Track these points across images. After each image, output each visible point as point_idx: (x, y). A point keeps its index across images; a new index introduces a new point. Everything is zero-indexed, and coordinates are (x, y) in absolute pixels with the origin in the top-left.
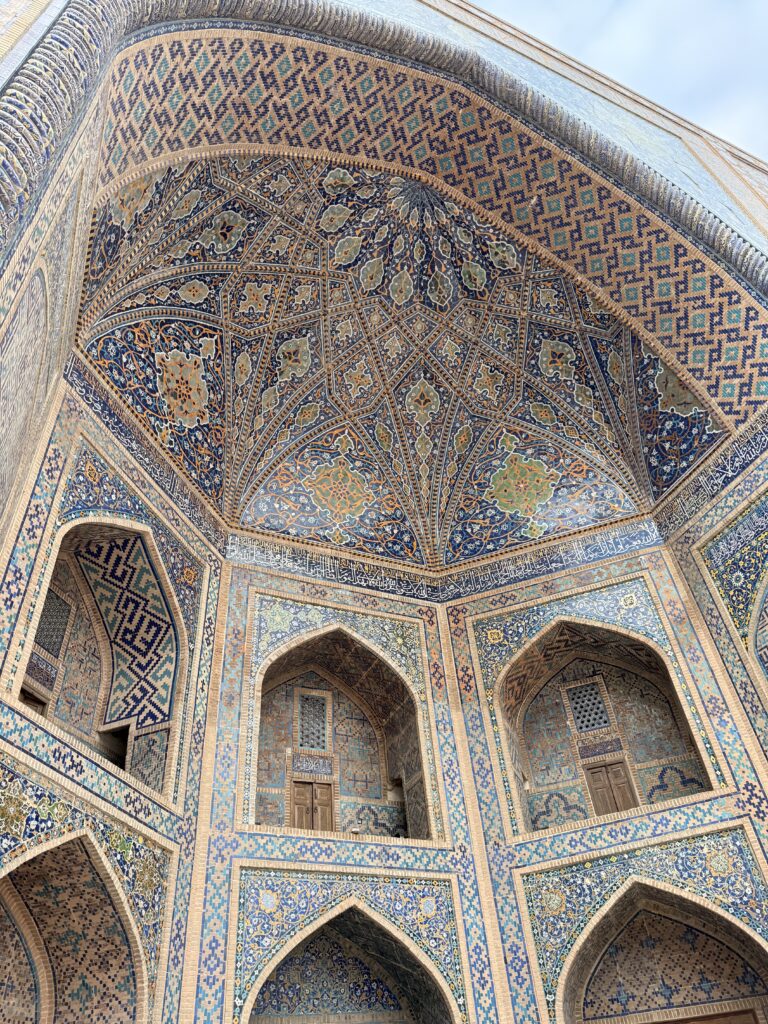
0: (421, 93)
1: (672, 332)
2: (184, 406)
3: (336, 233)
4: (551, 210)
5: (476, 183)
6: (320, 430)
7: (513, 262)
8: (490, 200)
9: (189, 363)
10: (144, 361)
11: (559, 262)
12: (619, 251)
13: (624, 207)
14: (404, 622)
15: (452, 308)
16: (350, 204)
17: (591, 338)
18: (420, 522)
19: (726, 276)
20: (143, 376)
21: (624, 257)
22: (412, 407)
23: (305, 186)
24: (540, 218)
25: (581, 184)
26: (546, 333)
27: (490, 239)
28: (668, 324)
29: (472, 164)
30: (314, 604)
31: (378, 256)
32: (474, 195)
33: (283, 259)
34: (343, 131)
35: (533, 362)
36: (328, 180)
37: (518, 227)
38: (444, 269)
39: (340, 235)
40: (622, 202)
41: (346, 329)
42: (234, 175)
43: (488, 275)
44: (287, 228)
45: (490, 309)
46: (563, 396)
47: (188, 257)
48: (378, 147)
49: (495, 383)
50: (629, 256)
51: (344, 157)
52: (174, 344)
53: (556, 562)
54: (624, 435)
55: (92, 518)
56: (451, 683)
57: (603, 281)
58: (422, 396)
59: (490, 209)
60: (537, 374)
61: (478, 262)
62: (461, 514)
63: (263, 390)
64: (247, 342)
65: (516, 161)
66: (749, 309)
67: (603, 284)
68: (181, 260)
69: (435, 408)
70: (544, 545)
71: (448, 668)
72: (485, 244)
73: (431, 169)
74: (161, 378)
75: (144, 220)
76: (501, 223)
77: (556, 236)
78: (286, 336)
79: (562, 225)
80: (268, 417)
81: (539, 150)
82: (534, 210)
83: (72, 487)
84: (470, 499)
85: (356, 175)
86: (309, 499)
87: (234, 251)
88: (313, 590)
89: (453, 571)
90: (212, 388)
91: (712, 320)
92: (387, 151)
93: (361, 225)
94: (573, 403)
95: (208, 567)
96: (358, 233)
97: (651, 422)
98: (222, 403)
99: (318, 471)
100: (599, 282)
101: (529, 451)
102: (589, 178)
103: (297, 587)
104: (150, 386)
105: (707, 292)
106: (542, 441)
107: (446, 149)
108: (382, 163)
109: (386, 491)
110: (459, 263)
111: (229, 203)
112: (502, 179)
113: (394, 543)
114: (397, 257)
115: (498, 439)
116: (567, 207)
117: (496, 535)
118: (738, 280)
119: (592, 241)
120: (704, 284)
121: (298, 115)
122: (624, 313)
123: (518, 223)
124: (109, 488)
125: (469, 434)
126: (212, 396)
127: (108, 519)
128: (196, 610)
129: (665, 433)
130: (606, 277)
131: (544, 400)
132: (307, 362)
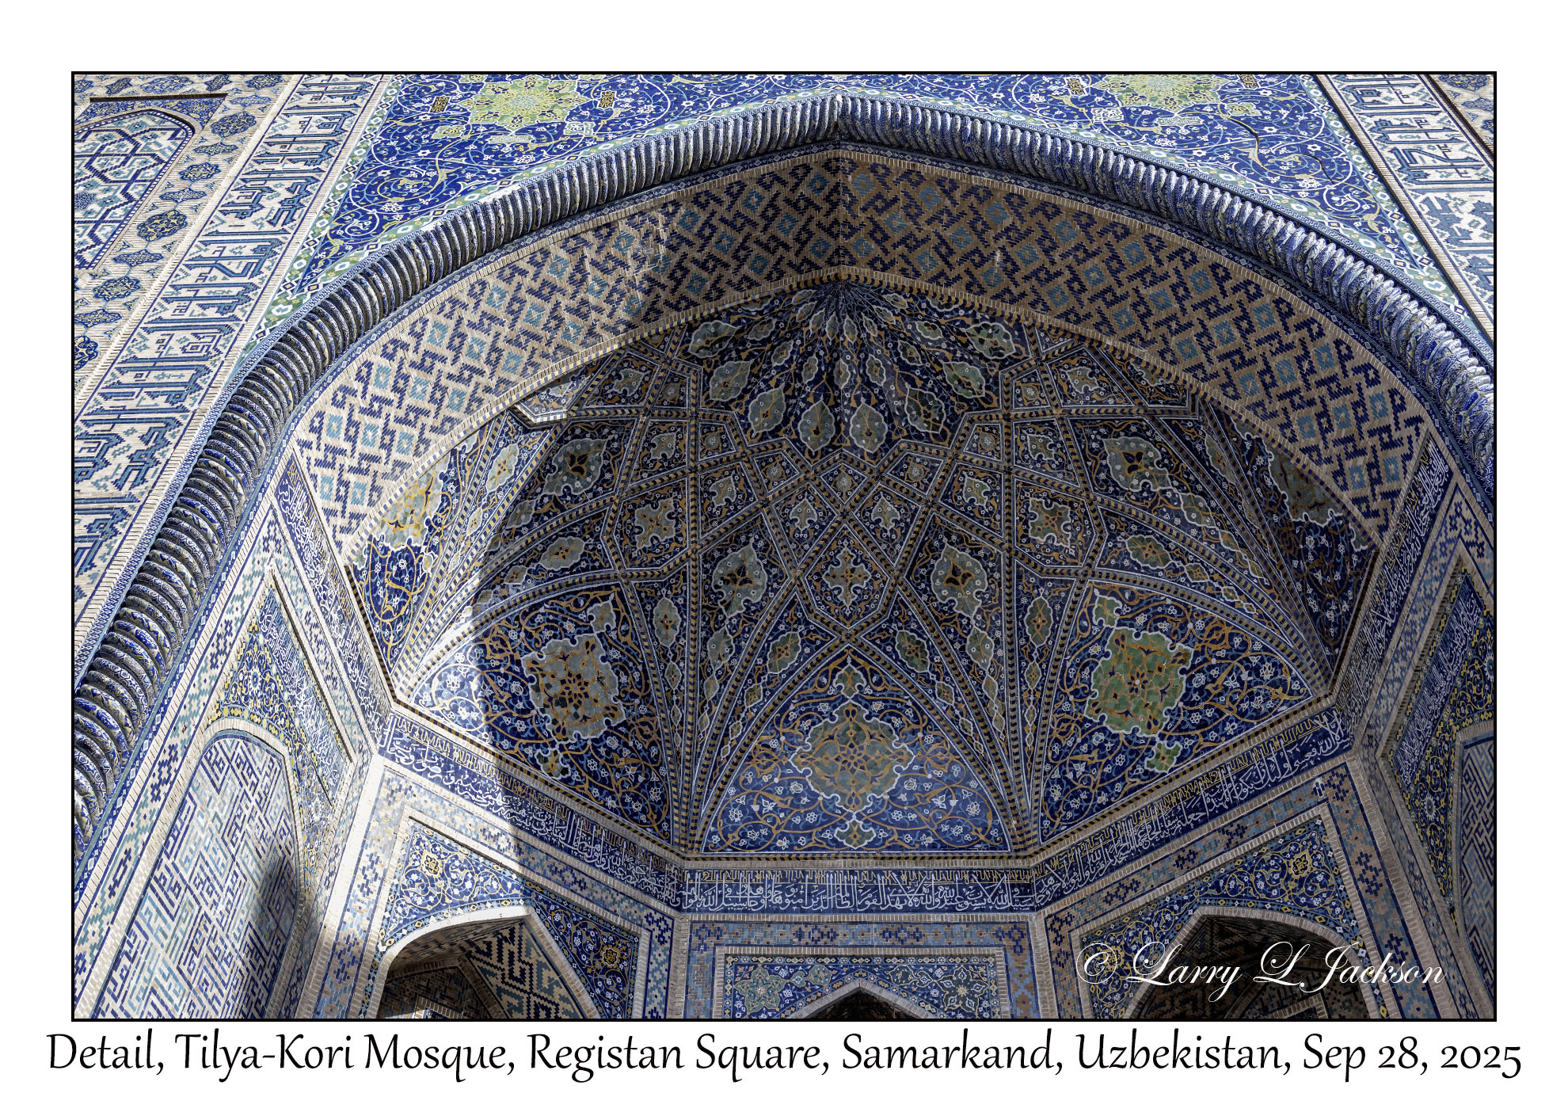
0: (776, 187)
1: (1261, 395)
2: (580, 712)
3: (741, 397)
4: (1027, 262)
5: (913, 257)
6: (807, 671)
7: (1010, 347)
8: (942, 274)
9: (578, 648)
10: (505, 676)
11: (1071, 327)
12: (1143, 291)
13: (1120, 231)
14: (969, 956)
15: (953, 431)
16: (744, 355)
17: (1169, 422)
18: (997, 778)
19: (1291, 298)
20: (507, 696)
21: (1154, 298)
22: (945, 592)
23: (664, 366)
24: (1018, 276)
25: (1049, 218)
26: (1102, 430)
27: (963, 324)
28: (1249, 382)
29: (897, 237)
30: (817, 957)
31: (816, 400)
32: (917, 274)
33: (678, 461)
34: (685, 282)
35: (1103, 476)
36: (696, 342)
37: (995, 297)
38: (919, 383)
39: (748, 397)
40: (1114, 225)
41: (805, 514)
42: (555, 404)
43: (985, 372)
44: (663, 424)
45: (1007, 418)
46: (1167, 517)
47: (537, 517)
48: (751, 274)
49: (1060, 520)
50: (1158, 295)
51: (708, 309)
52: (547, 634)
53: (1196, 810)
54: (1270, 564)
55: (434, 925)
57: (1142, 339)
58: (955, 571)
59: (948, 285)
60: (1116, 492)
61: (962, 359)
62: (1057, 750)
63: (705, 640)
64: (663, 584)
65: (950, 214)
66: (1338, 343)
67: (1145, 343)
68: (529, 526)
69: (981, 583)
70: (1177, 784)
72: (959, 333)
73: (847, 259)
74: (537, 689)
75: (443, 518)
76: (970, 298)
77: (1050, 293)
78: (717, 554)
79: (1050, 277)
80: (724, 676)
81: (972, 190)
82: (1005, 269)
83: (399, 893)
84: (1066, 721)
85: (734, 318)
86: (805, 785)
87: (602, 481)
88: (816, 934)
89: (1052, 852)
90: (622, 667)
91: (1301, 367)
92: (766, 272)
93: (773, 373)
94: (1184, 525)
95: (645, 935)
96: (772, 383)
97: (1289, 537)
98: (643, 684)
99: (814, 735)
100: (1137, 341)
101: (1141, 620)
102: (1054, 206)
103: (789, 934)
104: (520, 705)
105: (1278, 325)
106: (1157, 599)
107: (854, 230)
108: (770, 288)
109: (930, 739)
110: (938, 369)
111: (566, 434)
112: (943, 242)
113: (952, 824)
114: (846, 390)
115: (1090, 609)
116: (1046, 252)
117: (1109, 776)
118: (1308, 300)
119: (1101, 287)
120: (1270, 314)
121: (608, 301)
122: (1189, 377)
123: (991, 291)
124: (462, 875)
125: (1046, 611)
126: (624, 679)
127: (462, 917)
129: (1311, 558)
130: (1143, 332)
131: (1142, 530)
132: (761, 578)
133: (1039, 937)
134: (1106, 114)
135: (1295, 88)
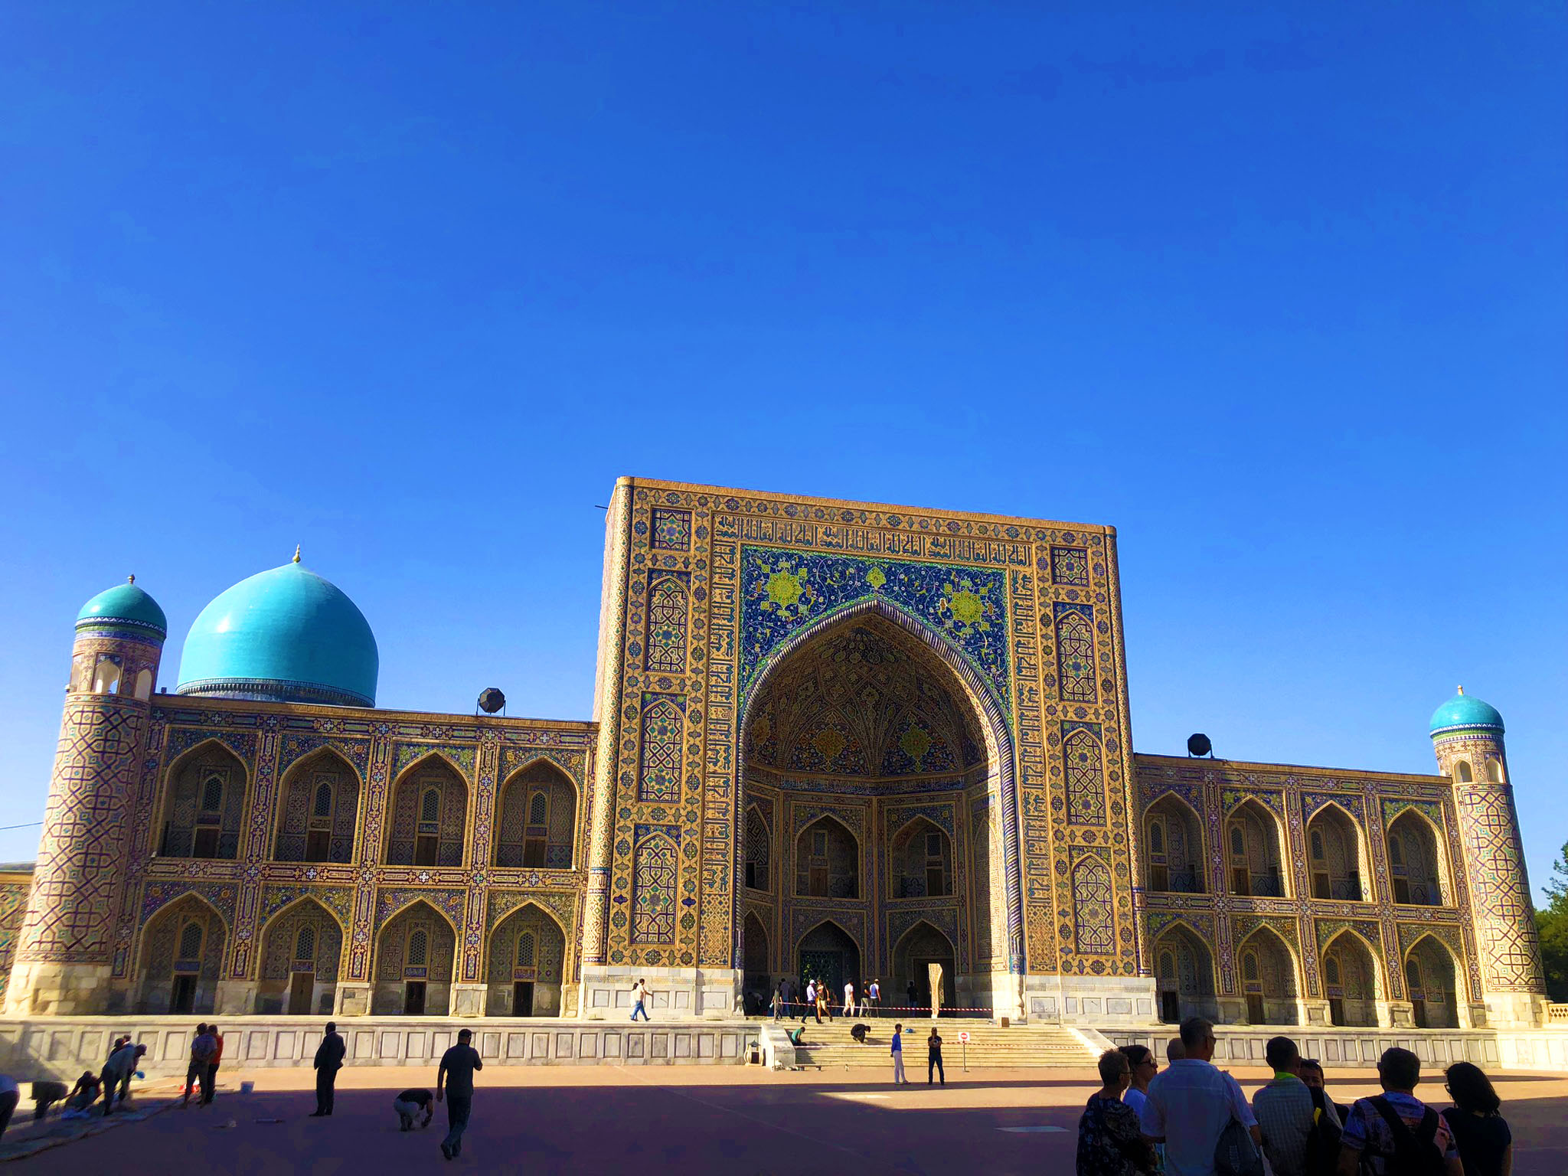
14: (857, 808)
18: (869, 752)
30: (817, 805)
43: (895, 658)
53: (924, 787)
60: (923, 693)
61: (890, 653)
70: (920, 777)
76: (898, 646)
84: (893, 743)
88: (817, 799)
89: (882, 780)
94: (939, 709)
95: (775, 800)
98: (775, 723)
101: (921, 725)
103: (810, 798)
109: (852, 739)
113: (855, 766)
117: (902, 766)
128: (772, 821)
133: (875, 804)
134: (949, 624)
135: (1002, 616)
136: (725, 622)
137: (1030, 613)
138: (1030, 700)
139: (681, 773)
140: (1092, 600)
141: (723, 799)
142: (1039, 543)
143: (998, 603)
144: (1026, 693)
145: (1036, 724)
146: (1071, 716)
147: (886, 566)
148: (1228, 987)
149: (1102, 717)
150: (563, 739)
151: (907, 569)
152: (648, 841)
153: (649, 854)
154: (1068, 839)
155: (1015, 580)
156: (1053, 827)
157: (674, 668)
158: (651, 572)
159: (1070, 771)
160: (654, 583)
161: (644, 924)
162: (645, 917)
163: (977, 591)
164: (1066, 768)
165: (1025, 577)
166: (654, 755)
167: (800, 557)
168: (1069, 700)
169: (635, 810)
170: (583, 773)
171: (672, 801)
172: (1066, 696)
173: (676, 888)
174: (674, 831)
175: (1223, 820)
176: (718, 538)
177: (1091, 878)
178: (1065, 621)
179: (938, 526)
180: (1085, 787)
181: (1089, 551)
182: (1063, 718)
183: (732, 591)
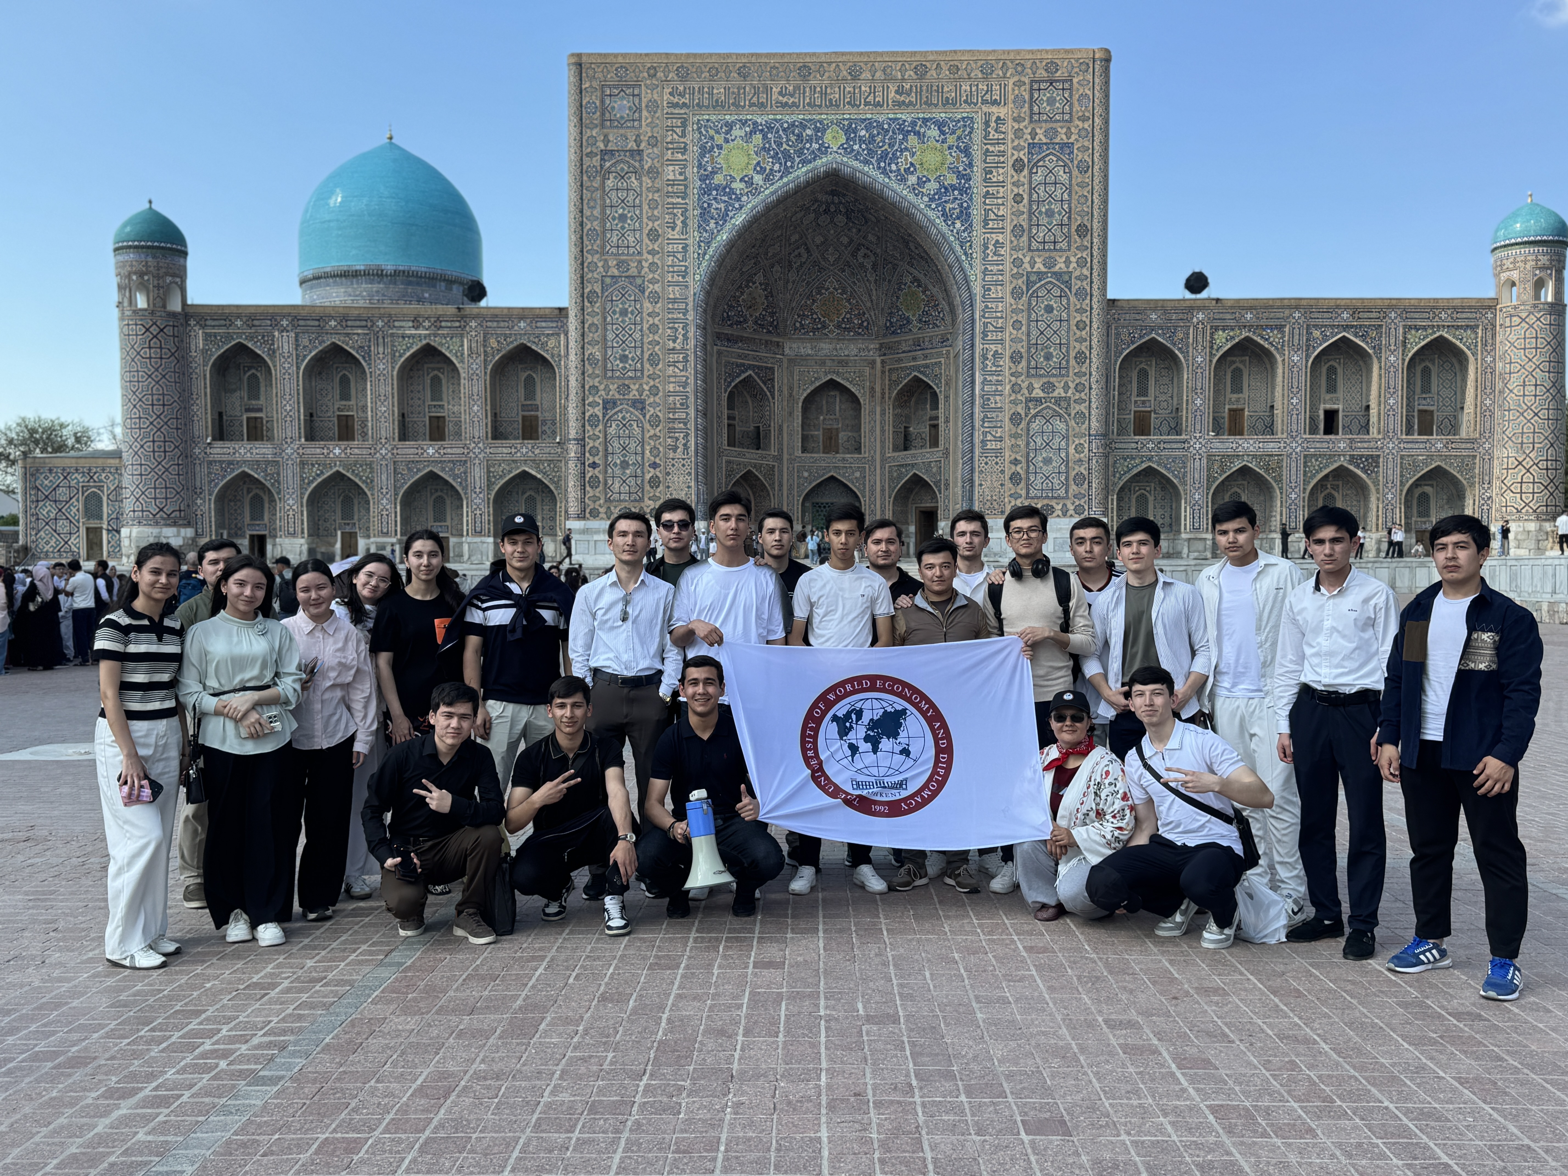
2: (755, 308)
6: (819, 280)
9: (754, 289)
10: (736, 307)
14: (860, 369)
18: (873, 313)
20: (737, 311)
30: (820, 369)
31: (824, 215)
38: (856, 214)
52: (746, 289)
56: (878, 394)
60: (912, 251)
62: (890, 311)
63: (788, 274)
69: (873, 259)
71: (878, 389)
74: (744, 306)
80: (794, 282)
84: (893, 303)
86: (818, 316)
88: (820, 363)
89: (885, 341)
90: (765, 290)
93: (811, 211)
95: (776, 365)
98: (771, 292)
99: (820, 300)
101: (915, 284)
103: (813, 363)
104: (741, 313)
106: (920, 280)
109: (854, 302)
113: (859, 328)
115: (903, 274)
117: (902, 325)
124: (736, 369)
125: (891, 269)
127: (737, 380)
128: (773, 387)
132: (806, 256)
133: (879, 365)
134: (912, 180)
135: (970, 165)
136: (680, 200)
137: (1002, 159)
138: (995, 254)
139: (642, 352)
140: (1073, 137)
141: (683, 373)
142: (1016, 79)
143: (966, 151)
144: (991, 247)
145: (1000, 278)
146: (1040, 266)
147: (846, 123)
148: (1196, 525)
149: (1074, 265)
150: (539, 324)
151: (869, 125)
152: (616, 413)
153: (618, 425)
154: (1026, 392)
155: (987, 124)
156: (1010, 381)
157: (631, 250)
158: (604, 153)
159: (1033, 324)
160: (608, 164)
161: (617, 485)
162: (617, 480)
163: (944, 141)
164: (1029, 321)
165: (998, 118)
166: (617, 335)
167: (755, 123)
168: (1038, 250)
169: (602, 387)
170: (560, 355)
171: (636, 378)
172: (1034, 245)
173: (643, 453)
174: (639, 404)
175: (1211, 361)
176: (670, 110)
177: (1048, 428)
178: (1041, 163)
179: (903, 70)
180: (1048, 339)
181: (1075, 80)
182: (1029, 270)
183: (685, 167)
